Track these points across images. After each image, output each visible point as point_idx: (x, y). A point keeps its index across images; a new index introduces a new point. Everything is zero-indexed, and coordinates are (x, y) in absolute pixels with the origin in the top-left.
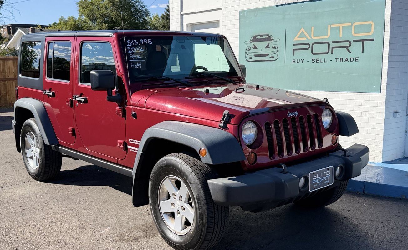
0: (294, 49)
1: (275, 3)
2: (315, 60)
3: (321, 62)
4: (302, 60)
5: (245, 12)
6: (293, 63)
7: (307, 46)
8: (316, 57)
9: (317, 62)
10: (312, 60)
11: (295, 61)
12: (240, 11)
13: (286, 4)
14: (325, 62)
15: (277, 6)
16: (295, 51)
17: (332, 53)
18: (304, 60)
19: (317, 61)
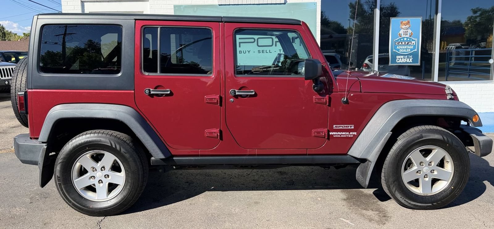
0: (239, 42)
1: (218, 3)
2: (261, 51)
3: (266, 52)
4: (248, 51)
5: (182, 7)
6: (240, 53)
7: (253, 40)
8: (261, 49)
9: (262, 53)
10: (258, 51)
11: (241, 52)
12: (174, 6)
13: (230, 5)
14: (270, 52)
15: (219, 5)
16: (241, 44)
17: (276, 46)
18: (250, 51)
19: (262, 51)
